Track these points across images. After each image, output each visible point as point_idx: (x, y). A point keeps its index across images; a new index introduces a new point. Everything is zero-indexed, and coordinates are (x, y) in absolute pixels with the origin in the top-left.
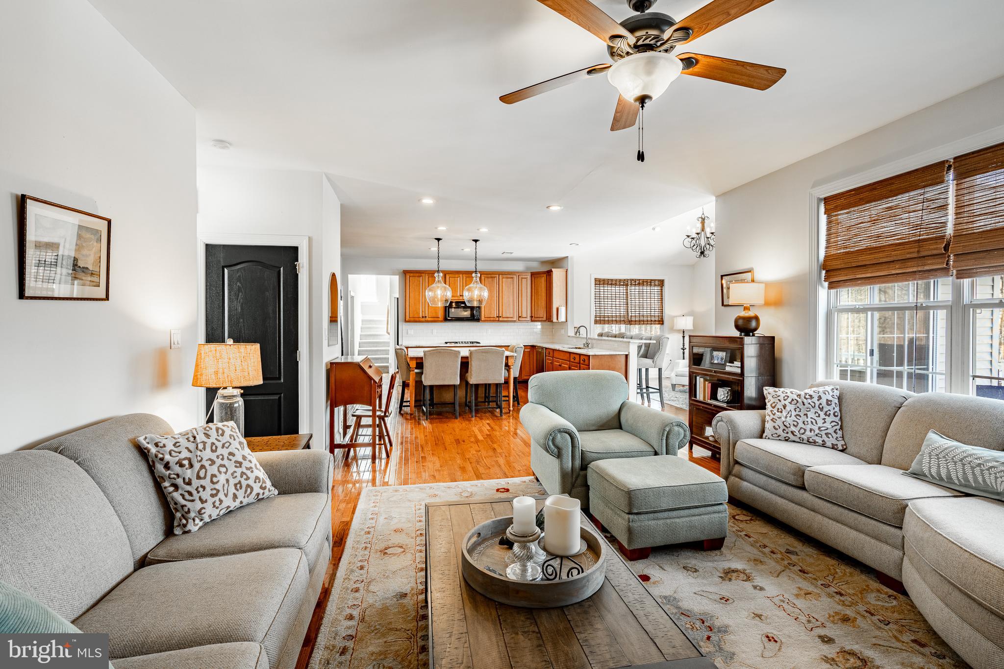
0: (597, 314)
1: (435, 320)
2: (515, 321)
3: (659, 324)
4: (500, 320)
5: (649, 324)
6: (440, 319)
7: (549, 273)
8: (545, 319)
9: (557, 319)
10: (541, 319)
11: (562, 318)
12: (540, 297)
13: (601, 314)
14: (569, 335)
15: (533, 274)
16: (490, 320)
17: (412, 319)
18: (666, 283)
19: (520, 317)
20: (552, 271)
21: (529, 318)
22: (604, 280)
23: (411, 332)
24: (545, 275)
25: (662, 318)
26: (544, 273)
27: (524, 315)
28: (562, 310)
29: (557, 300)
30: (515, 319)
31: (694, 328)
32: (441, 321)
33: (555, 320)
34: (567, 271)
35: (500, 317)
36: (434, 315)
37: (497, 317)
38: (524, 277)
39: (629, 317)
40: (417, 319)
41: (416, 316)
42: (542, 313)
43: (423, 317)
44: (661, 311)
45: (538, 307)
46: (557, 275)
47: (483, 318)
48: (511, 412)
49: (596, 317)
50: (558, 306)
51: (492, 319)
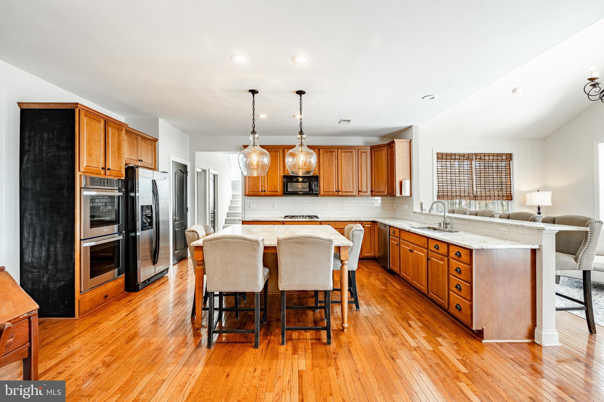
0: (440, 189)
1: (273, 194)
2: (354, 196)
3: (507, 199)
4: (339, 194)
5: (496, 199)
6: (279, 194)
7: (391, 145)
8: (386, 193)
9: (401, 193)
10: (382, 194)
11: (406, 192)
12: (380, 171)
13: (444, 189)
14: (414, 211)
15: (373, 148)
16: (329, 194)
17: (251, 193)
18: (515, 157)
19: (360, 191)
20: (395, 143)
21: (369, 193)
22: (447, 155)
23: (254, 206)
24: (386, 148)
25: (511, 194)
26: (384, 146)
27: (364, 190)
28: (406, 184)
29: (400, 173)
30: (355, 194)
31: (552, 203)
32: (280, 196)
33: (398, 194)
34: (410, 142)
35: (340, 191)
36: (273, 190)
37: (336, 191)
38: (363, 151)
39: (475, 192)
40: (256, 193)
41: (255, 190)
42: (384, 188)
43: (262, 191)
44: (509, 186)
45: (379, 181)
46: (400, 146)
47: (322, 193)
48: (345, 330)
49: (439, 192)
50: (401, 180)
51: (331, 193)
